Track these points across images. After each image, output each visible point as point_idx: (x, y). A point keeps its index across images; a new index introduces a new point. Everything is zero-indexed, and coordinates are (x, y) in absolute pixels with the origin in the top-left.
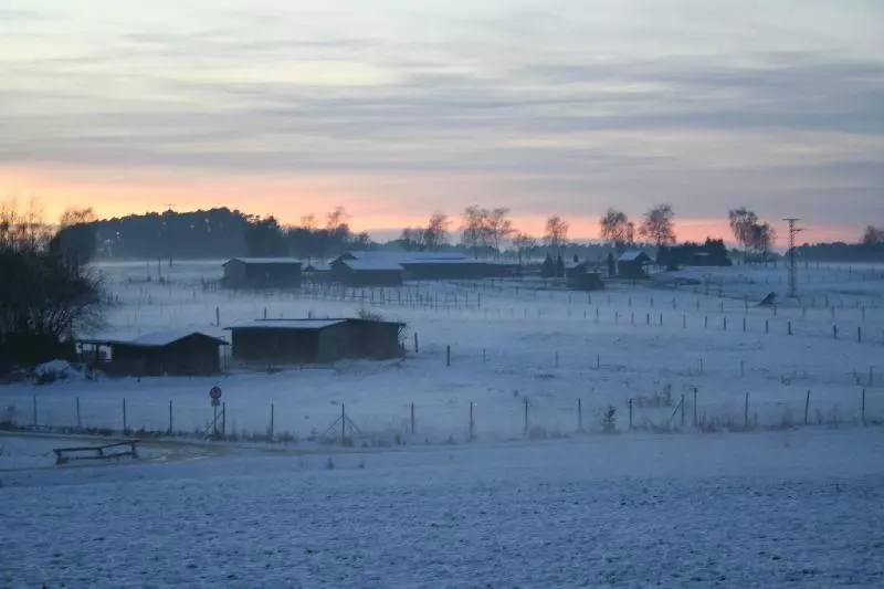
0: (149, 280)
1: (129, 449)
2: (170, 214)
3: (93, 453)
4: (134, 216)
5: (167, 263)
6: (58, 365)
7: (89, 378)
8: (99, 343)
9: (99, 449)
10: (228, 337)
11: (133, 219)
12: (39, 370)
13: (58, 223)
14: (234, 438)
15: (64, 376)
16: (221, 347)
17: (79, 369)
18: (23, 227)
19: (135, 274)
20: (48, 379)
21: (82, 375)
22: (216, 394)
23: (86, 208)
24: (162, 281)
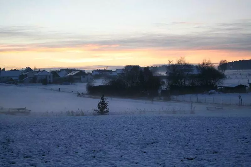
0: (238, 74)
1: (221, 107)
2: (244, 60)
3: (214, 108)
4: (237, 61)
5: (242, 70)
6: (213, 91)
7: (219, 94)
8: (221, 87)
9: (215, 107)
10: (248, 85)
11: (237, 62)
12: (209, 92)
13: (219, 63)
14: (243, 105)
15: (214, 93)
16: (246, 87)
17: (217, 92)
18: (207, 64)
19: (235, 73)
20: (211, 94)
21: (218, 93)
22: (240, 97)
23: (225, 60)
24: (240, 74)
